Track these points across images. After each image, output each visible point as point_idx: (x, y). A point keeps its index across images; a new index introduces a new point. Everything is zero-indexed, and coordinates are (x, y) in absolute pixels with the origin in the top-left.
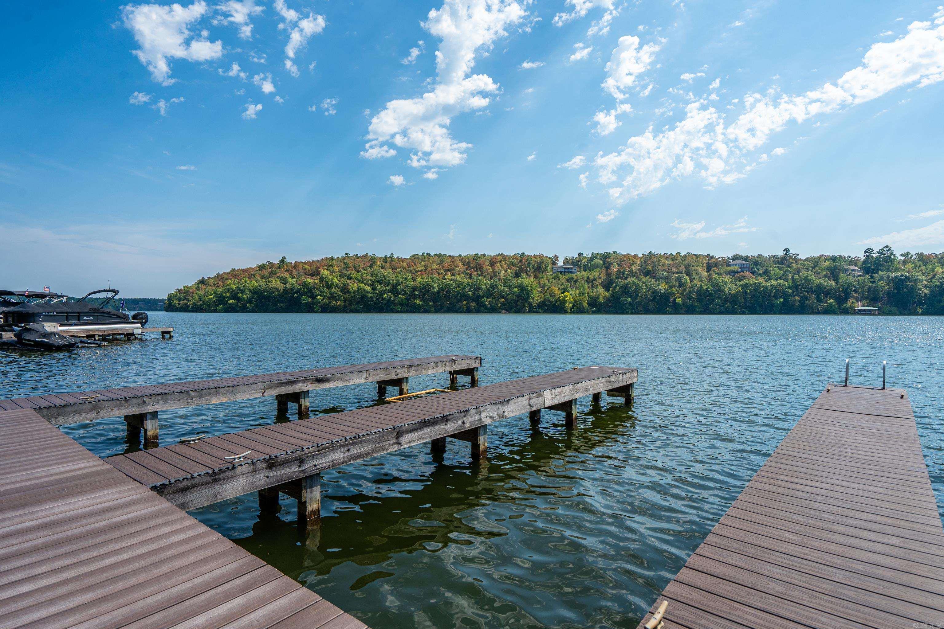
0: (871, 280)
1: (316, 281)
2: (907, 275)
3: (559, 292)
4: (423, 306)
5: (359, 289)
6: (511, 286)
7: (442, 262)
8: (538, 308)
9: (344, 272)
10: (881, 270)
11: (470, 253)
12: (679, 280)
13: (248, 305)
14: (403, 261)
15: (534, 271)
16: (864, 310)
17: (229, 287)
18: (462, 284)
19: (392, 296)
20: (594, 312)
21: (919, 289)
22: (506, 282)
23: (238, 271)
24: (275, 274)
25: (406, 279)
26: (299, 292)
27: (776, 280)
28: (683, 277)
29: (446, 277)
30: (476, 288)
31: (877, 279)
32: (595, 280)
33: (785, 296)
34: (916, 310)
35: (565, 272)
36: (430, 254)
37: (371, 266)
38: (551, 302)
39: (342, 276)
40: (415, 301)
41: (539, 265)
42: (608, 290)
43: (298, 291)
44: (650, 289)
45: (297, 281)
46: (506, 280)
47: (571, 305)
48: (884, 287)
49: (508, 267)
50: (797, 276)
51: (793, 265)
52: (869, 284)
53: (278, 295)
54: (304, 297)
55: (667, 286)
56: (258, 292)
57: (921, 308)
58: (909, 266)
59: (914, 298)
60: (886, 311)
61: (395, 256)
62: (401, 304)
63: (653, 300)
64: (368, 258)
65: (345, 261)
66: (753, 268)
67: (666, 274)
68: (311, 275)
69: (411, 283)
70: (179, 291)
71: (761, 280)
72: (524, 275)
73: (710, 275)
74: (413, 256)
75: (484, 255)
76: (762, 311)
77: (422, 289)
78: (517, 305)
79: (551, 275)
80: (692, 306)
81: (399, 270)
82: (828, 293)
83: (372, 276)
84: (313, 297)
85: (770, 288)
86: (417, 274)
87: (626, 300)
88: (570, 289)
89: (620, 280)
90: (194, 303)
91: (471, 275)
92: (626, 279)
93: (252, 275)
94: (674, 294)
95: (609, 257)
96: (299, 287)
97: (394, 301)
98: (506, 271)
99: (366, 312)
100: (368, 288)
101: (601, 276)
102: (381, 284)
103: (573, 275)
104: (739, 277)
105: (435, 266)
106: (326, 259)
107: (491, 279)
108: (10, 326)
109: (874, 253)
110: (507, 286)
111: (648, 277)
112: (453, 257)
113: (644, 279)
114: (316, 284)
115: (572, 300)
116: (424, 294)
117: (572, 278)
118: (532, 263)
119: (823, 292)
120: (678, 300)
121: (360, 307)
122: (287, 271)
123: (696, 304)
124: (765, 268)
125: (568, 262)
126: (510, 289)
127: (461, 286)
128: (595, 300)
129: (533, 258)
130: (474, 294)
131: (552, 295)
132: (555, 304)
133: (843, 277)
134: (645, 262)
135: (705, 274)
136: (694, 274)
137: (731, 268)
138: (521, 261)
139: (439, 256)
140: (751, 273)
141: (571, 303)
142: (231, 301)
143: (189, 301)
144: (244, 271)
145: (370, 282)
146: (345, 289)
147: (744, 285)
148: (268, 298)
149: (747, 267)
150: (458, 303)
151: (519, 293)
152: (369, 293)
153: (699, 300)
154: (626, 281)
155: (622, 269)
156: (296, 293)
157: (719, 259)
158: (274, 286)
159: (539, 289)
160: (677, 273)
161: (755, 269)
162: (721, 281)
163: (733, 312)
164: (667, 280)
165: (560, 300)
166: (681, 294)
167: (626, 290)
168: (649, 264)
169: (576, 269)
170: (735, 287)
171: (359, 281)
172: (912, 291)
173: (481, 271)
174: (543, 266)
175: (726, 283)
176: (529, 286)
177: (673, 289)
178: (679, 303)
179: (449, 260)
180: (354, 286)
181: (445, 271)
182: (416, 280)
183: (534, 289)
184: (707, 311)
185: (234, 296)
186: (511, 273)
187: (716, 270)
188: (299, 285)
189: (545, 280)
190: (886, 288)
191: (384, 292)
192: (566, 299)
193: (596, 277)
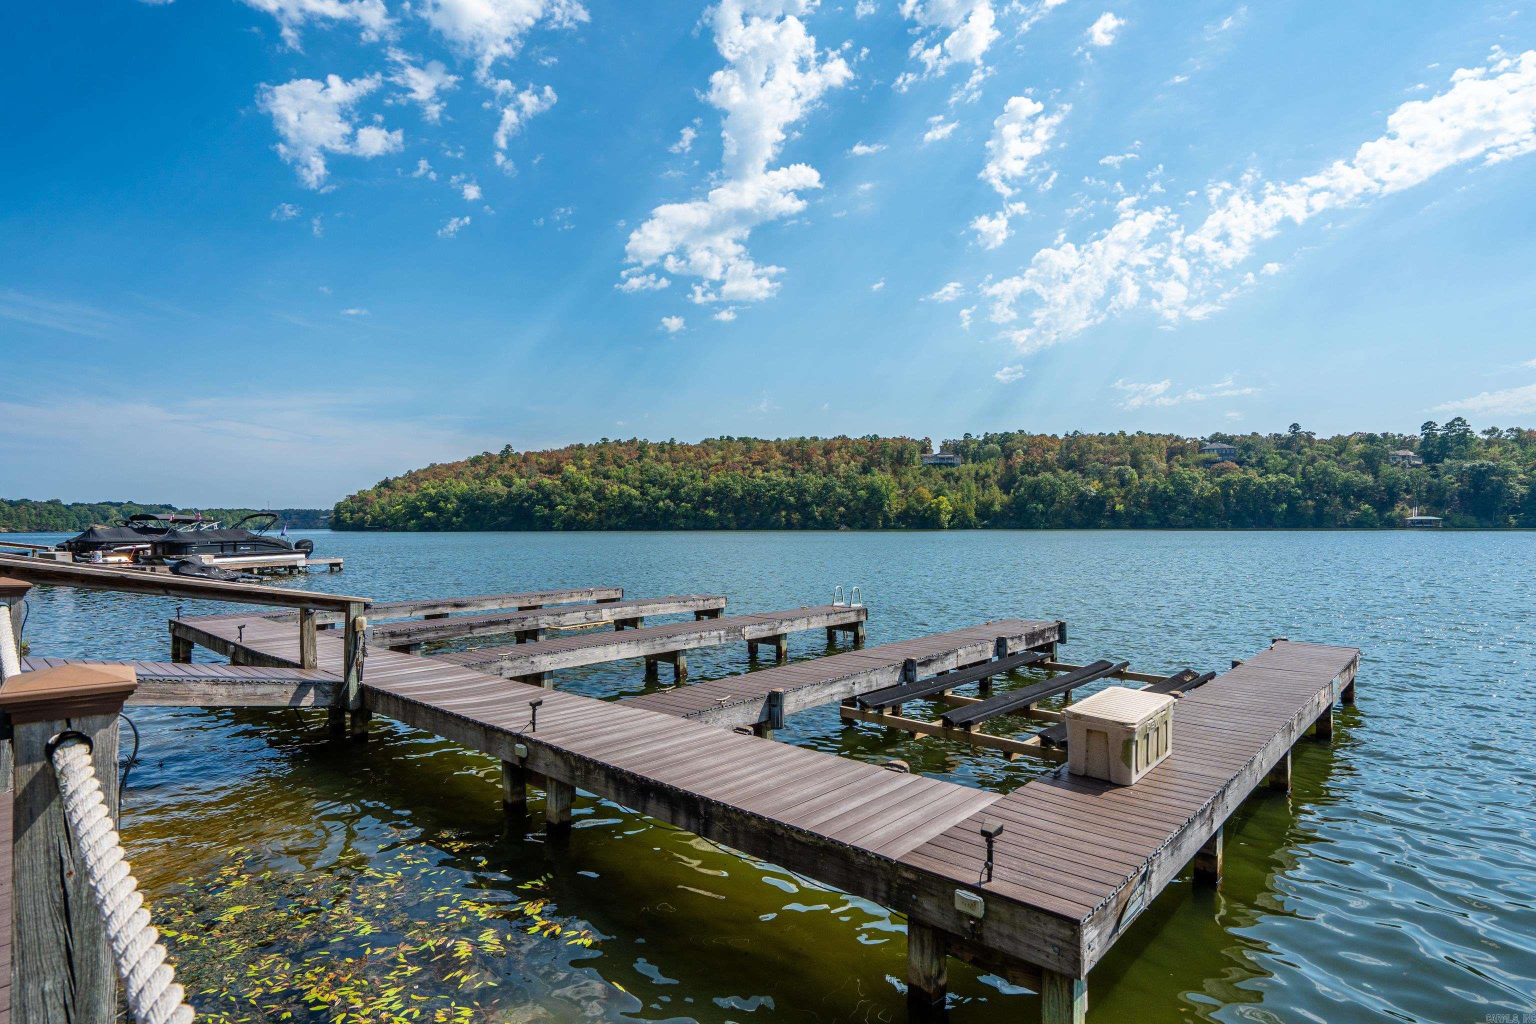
0: (1432, 473)
1: (557, 482)
2: (1491, 463)
3: (930, 496)
4: (719, 519)
5: (621, 494)
6: (854, 487)
7: (749, 450)
8: (898, 522)
9: (599, 467)
10: (1449, 457)
11: (794, 437)
12: (1120, 475)
13: (454, 519)
14: (689, 450)
15: (893, 464)
16: (1421, 522)
17: (425, 492)
18: (779, 484)
19: (672, 504)
20: (985, 527)
21: (1511, 487)
22: (847, 481)
23: (439, 467)
24: (495, 472)
25: (693, 477)
26: (530, 499)
27: (1277, 473)
28: (1126, 470)
29: (755, 474)
30: (801, 491)
31: (1441, 471)
32: (987, 476)
33: (1291, 499)
34: (1506, 520)
35: (940, 464)
36: (731, 438)
37: (640, 458)
38: (918, 512)
39: (595, 474)
40: (707, 512)
41: (901, 453)
42: (1007, 493)
43: (529, 497)
44: (1075, 489)
45: (527, 482)
46: (848, 478)
47: (949, 517)
48: (1453, 483)
49: (852, 457)
50: (1310, 468)
51: (1306, 450)
52: (1429, 479)
53: (500, 503)
54: (538, 507)
55: (1101, 484)
56: (469, 499)
57: (1515, 518)
58: (1495, 450)
59: (1504, 502)
60: (1457, 522)
61: (677, 443)
62: (685, 517)
63: (1079, 508)
64: (636, 446)
65: (601, 451)
66: (1241, 455)
67: (1099, 465)
68: (550, 472)
69: (701, 484)
70: (352, 498)
71: (1253, 474)
72: (875, 470)
73: (1170, 467)
74: (706, 441)
75: (816, 439)
76: (1254, 523)
77: (717, 492)
78: (864, 517)
79: (919, 469)
80: (1141, 516)
81: (682, 463)
82: (1362, 494)
83: (641, 473)
84: (552, 506)
85: (1266, 486)
86: (711, 469)
87: (1036, 508)
88: (947, 492)
89: (1027, 476)
90: (373, 517)
91: (793, 470)
92: (1036, 474)
93: (460, 473)
94: (1112, 497)
95: (1012, 440)
96: (531, 491)
97: (674, 512)
98: (848, 463)
99: (631, 529)
100: (634, 492)
101: (998, 471)
102: (654, 486)
103: (954, 470)
104: (1216, 469)
105: (738, 458)
106: (572, 447)
107: (825, 476)
108: (161, 558)
109: (1438, 430)
110: (849, 487)
111: (1070, 471)
112: (767, 442)
113: (1064, 474)
114: (556, 486)
115: (951, 508)
116: (721, 501)
117: (952, 474)
118: (889, 450)
119: (1353, 493)
120: (1119, 507)
121: (622, 521)
122: (513, 466)
123: (1149, 513)
124: (1260, 455)
125: (947, 449)
126: (854, 492)
127: (778, 488)
128: (987, 509)
129: (891, 443)
130: (798, 499)
131: (920, 501)
132: (924, 515)
133: (1385, 469)
134: (1067, 448)
135: (1163, 465)
136: (1144, 466)
137: (1206, 456)
138: (871, 448)
139: (744, 440)
140: (1237, 463)
141: (948, 513)
142: (429, 514)
143: (366, 514)
144: (449, 467)
145: (637, 483)
146: (600, 493)
147: (1224, 483)
148: (484, 509)
149: (1230, 454)
150: (772, 513)
151: (868, 498)
152: (636, 500)
153: (1151, 506)
154: (1036, 478)
155: (1030, 460)
156: (526, 500)
157: (1188, 442)
158: (493, 491)
159: (900, 492)
160: (1118, 464)
161: (1245, 457)
162: (1187, 477)
163: (1205, 526)
164: (1101, 475)
165: (931, 509)
166: (1124, 498)
167: (1035, 492)
168: (1073, 451)
169: (958, 460)
170: (1209, 485)
171: (621, 482)
172: (1499, 491)
173: (808, 464)
174: (906, 456)
175: (1194, 480)
176: (884, 487)
177: (1111, 490)
178: (1119, 512)
179: (760, 448)
180: (613, 489)
181: (754, 464)
182: (707, 479)
183: (892, 491)
184: (1165, 524)
185: (433, 506)
186: (856, 466)
187: (1181, 459)
188: (531, 488)
189: (909, 477)
190: (1456, 485)
191: (660, 498)
192: (941, 507)
193: (990, 472)
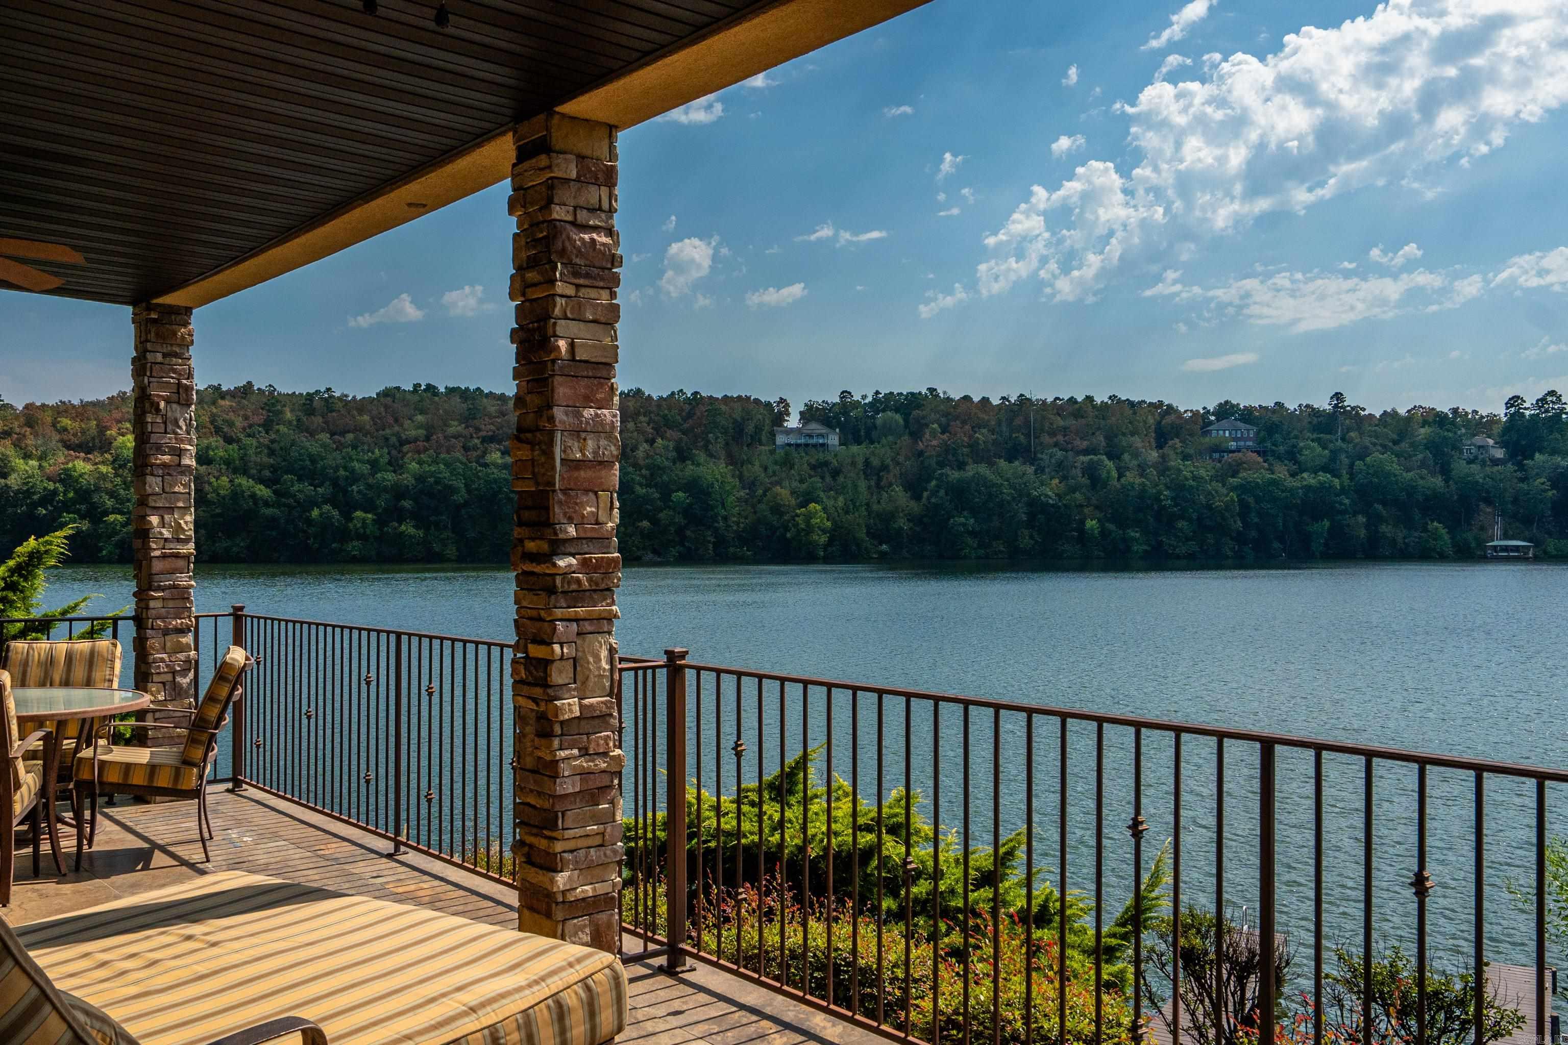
0: (1519, 474)
1: (104, 469)
3: (793, 502)
4: (424, 541)
6: (667, 485)
8: (741, 548)
10: (1541, 450)
12: (1091, 472)
14: (359, 409)
15: (728, 444)
16: (1506, 549)
19: (335, 513)
22: (652, 474)
25: (373, 463)
26: (51, 502)
27: (1315, 472)
28: (1100, 462)
29: (487, 459)
31: (1531, 472)
32: (884, 468)
33: (1335, 513)
35: (806, 445)
36: (435, 388)
37: (267, 426)
38: (773, 529)
40: (403, 528)
41: (739, 424)
42: (917, 497)
43: (48, 498)
44: (1022, 493)
45: (40, 466)
46: (652, 468)
47: (825, 539)
48: (1545, 491)
49: (657, 429)
50: (1360, 465)
51: (1354, 434)
52: (1515, 483)
54: (66, 518)
55: (1062, 485)
60: (1551, 549)
61: (337, 394)
62: (362, 538)
63: (1030, 526)
64: (255, 399)
66: (1263, 440)
67: (1060, 454)
68: (84, 447)
69: (389, 477)
71: (1281, 472)
72: (700, 455)
73: (1163, 457)
74: (387, 392)
77: (422, 492)
78: (684, 541)
79: (773, 454)
81: (350, 436)
82: (1430, 506)
83: (273, 454)
85: (1300, 492)
86: (405, 449)
87: (964, 524)
88: (822, 494)
89: (947, 470)
92: (961, 466)
94: (1080, 506)
95: (919, 407)
96: (51, 486)
97: (340, 528)
98: (652, 442)
100: (262, 491)
101: (901, 459)
102: (300, 478)
103: (828, 455)
104: (1230, 464)
105: (455, 427)
109: (1525, 409)
110: (656, 486)
111: (1016, 462)
113: (1007, 467)
114: (103, 477)
115: (828, 523)
116: (428, 509)
117: (826, 464)
118: (720, 419)
119: (1418, 504)
120: (1091, 524)
122: (7, 434)
124: (1290, 442)
125: (813, 417)
126: (665, 494)
128: (886, 524)
129: (723, 407)
131: (777, 510)
132: (784, 536)
133: (1460, 467)
134: (1008, 422)
135: (1152, 456)
136: (1126, 456)
137: (1213, 439)
138: (689, 414)
139: (459, 393)
140: (1259, 453)
141: (824, 531)
145: (267, 473)
147: (1242, 486)
149: (1248, 438)
151: (690, 504)
152: (266, 504)
154: (962, 474)
155: (951, 441)
156: (42, 501)
157: (1186, 416)
159: (742, 493)
160: (1086, 452)
161: (1269, 444)
162: (1189, 475)
163: (1217, 553)
164: (1062, 469)
165: (796, 525)
166: (1096, 507)
167: (962, 496)
168: (1018, 428)
169: (833, 438)
170: (1221, 490)
171: (235, 471)
174: (748, 428)
175: (1200, 480)
176: (715, 484)
177: (1078, 495)
178: (1091, 534)
181: (484, 440)
182: (401, 467)
183: (728, 491)
186: (666, 448)
187: (1179, 445)
188: (49, 479)
189: (757, 468)
190: (1550, 493)
191: (313, 503)
192: (813, 521)
193: (888, 461)
